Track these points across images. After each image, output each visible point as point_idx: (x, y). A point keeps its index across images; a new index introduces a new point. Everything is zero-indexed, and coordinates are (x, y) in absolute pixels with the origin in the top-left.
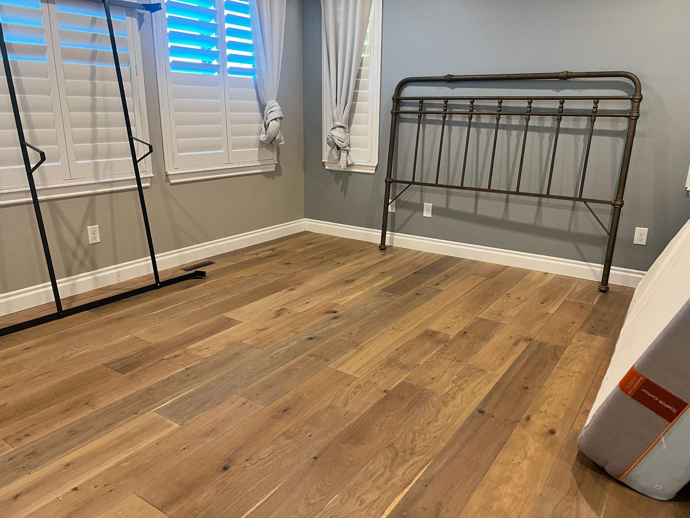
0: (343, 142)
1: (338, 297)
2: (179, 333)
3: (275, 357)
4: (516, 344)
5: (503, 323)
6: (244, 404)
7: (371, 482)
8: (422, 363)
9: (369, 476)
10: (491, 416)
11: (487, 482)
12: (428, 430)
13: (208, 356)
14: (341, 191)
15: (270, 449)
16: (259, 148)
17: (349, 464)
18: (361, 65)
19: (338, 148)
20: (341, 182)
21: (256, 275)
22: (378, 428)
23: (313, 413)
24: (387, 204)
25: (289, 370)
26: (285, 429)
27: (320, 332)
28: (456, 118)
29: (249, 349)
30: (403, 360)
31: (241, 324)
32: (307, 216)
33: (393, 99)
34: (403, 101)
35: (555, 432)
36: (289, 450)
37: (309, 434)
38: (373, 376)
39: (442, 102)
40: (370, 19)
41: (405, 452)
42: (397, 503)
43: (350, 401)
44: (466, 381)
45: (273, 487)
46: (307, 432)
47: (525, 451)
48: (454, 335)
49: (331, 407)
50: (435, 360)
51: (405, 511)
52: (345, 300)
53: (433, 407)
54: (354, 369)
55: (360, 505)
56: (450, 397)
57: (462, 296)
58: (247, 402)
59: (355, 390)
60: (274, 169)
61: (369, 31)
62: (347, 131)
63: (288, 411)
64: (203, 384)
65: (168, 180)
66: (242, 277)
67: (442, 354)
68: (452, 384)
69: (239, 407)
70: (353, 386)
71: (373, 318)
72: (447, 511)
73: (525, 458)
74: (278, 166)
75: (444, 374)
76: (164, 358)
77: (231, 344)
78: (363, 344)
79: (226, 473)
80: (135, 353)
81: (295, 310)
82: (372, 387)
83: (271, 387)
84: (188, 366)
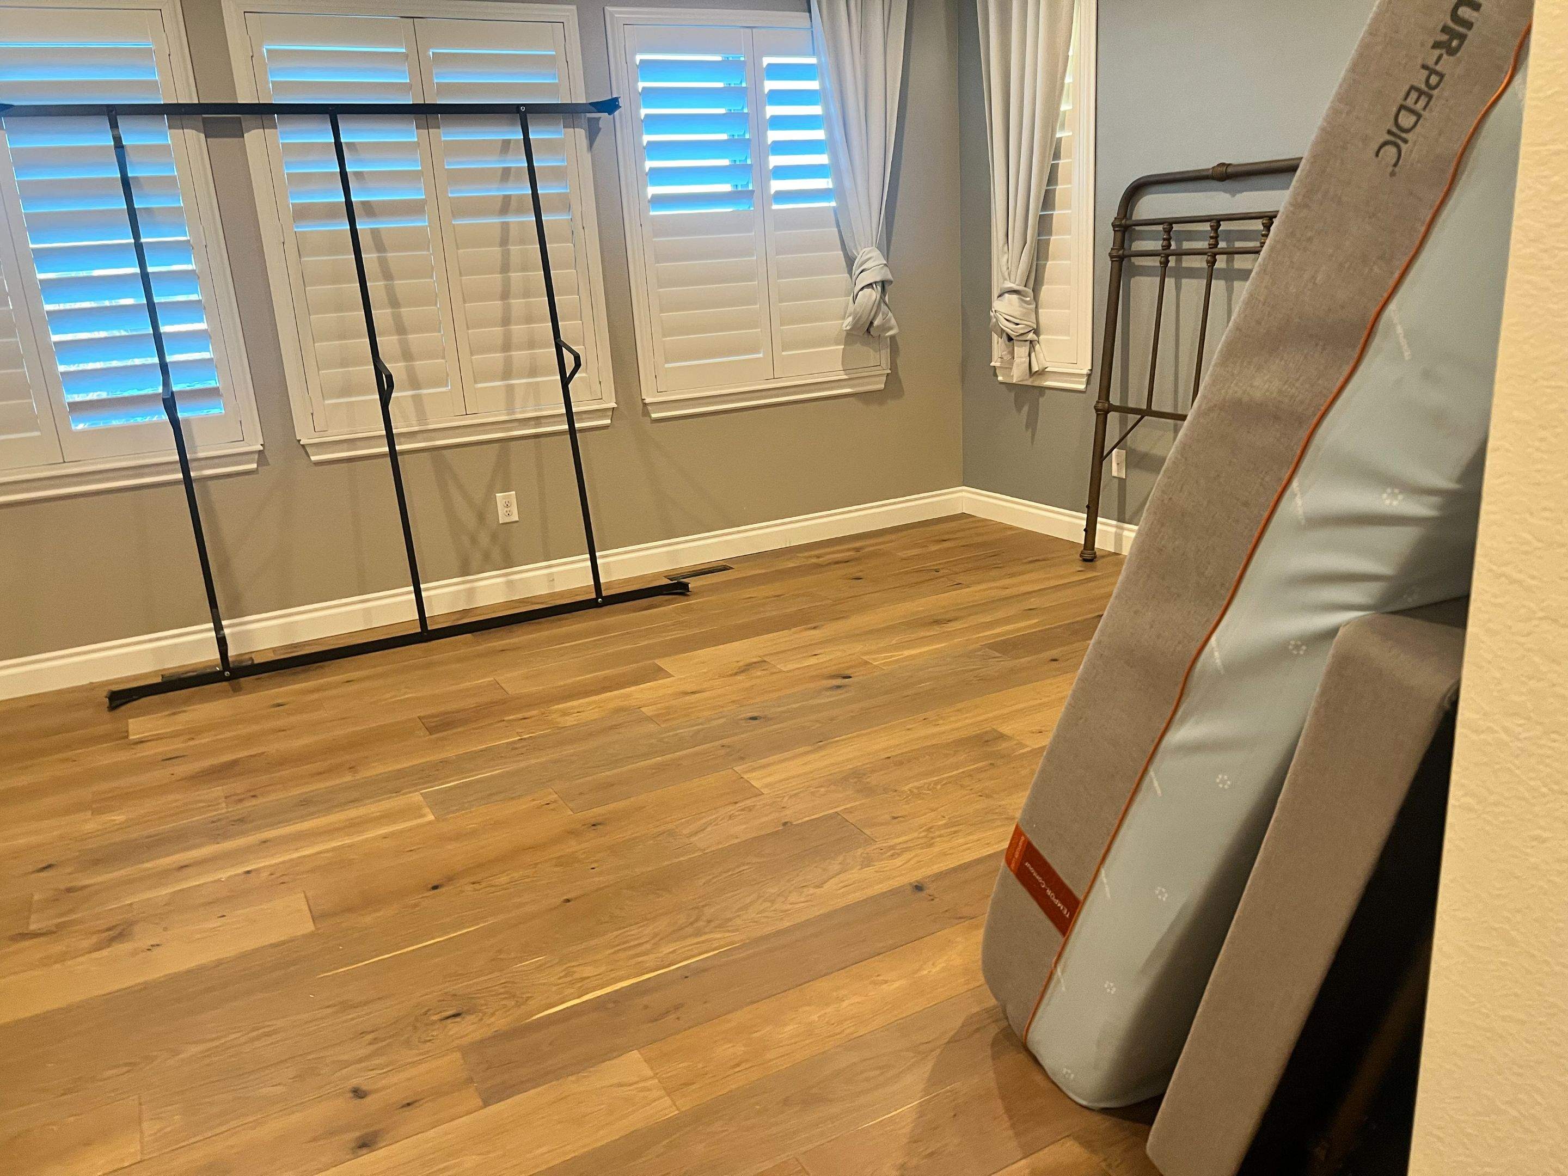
0: (1017, 324)
1: (884, 649)
3: (666, 739)
6: (548, 804)
7: (611, 951)
8: (908, 787)
9: (615, 943)
10: (930, 898)
12: (787, 897)
13: (569, 724)
14: (1027, 427)
15: (517, 875)
16: (846, 344)
17: (607, 919)
18: (1057, 156)
19: (1010, 339)
20: (1026, 408)
21: (778, 596)
22: (709, 877)
24: (1098, 457)
25: (664, 765)
26: (570, 850)
27: (783, 709)
28: (1240, 262)
29: (639, 722)
30: (877, 778)
31: (671, 678)
32: (968, 481)
33: (1113, 225)
34: (1137, 228)
36: (543, 882)
37: (592, 866)
38: (793, 796)
39: (1206, 227)
40: (1070, 54)
41: (709, 922)
42: (616, 988)
43: (706, 830)
44: (957, 832)
45: (472, 926)
47: (923, 966)
49: (672, 833)
50: (939, 788)
52: (892, 656)
53: (841, 864)
54: (774, 778)
55: (561, 978)
56: (890, 853)
58: (555, 802)
59: (737, 813)
60: (883, 386)
61: (1071, 80)
62: (1028, 299)
63: (597, 827)
64: (521, 766)
65: (646, 413)
66: (750, 598)
67: (968, 778)
68: (921, 833)
69: (537, 807)
70: (740, 806)
71: (905, 696)
73: (905, 977)
74: (893, 378)
75: (925, 814)
76: (506, 718)
77: (619, 711)
78: (836, 739)
79: (431, 893)
80: (474, 706)
81: (778, 666)
82: (772, 812)
83: (612, 785)
84: (526, 736)
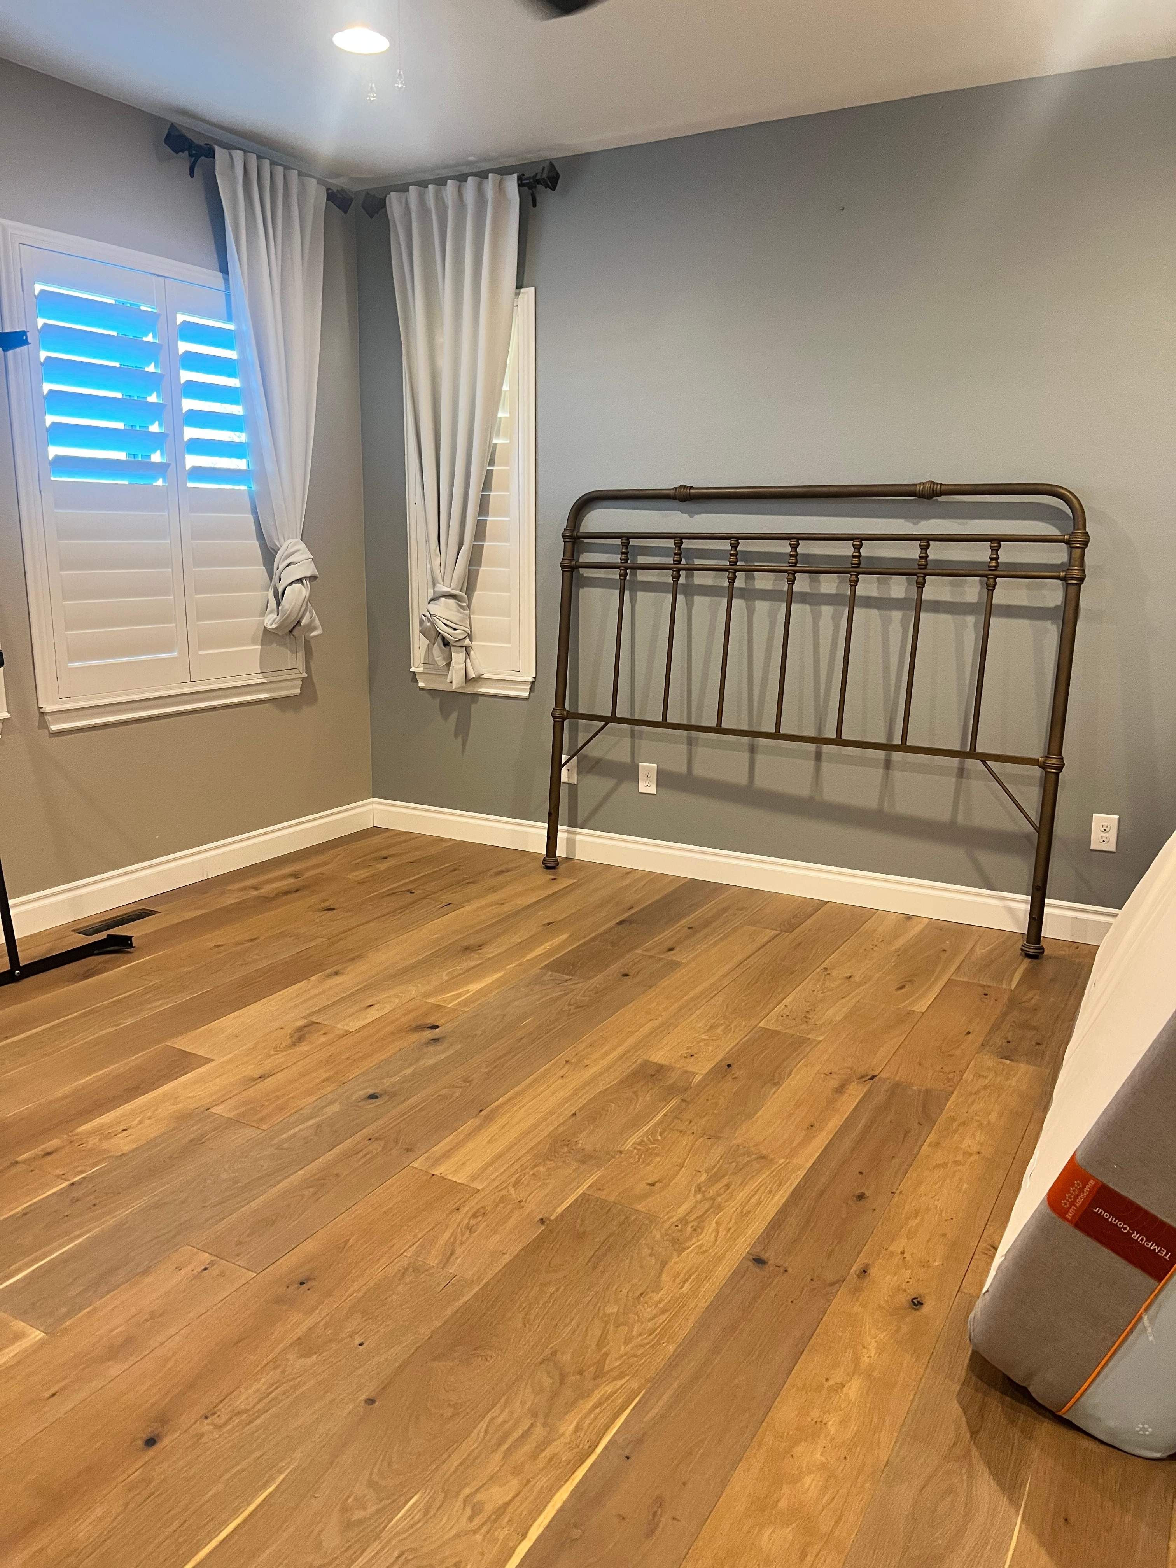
0: (455, 629)
1: (443, 988)
2: (59, 1094)
3: (286, 1145)
4: (841, 1089)
5: (815, 1040)
6: (205, 1269)
7: (498, 1456)
8: (628, 1146)
9: (494, 1441)
10: (782, 1270)
11: (769, 1440)
12: (637, 1314)
13: (126, 1149)
14: (456, 735)
15: (261, 1384)
16: (262, 644)
17: (450, 1411)
18: (492, 462)
19: (446, 643)
20: (454, 716)
21: (252, 940)
22: (521, 1315)
23: (372, 1283)
24: (557, 766)
25: (319, 1179)
26: (303, 1328)
27: (396, 1078)
28: (699, 579)
29: (226, 1128)
30: (585, 1141)
31: (213, 1064)
32: (378, 793)
33: (564, 536)
34: (586, 540)
35: (922, 1304)
36: (309, 1385)
37: (358, 1340)
38: (516, 1184)
39: (670, 544)
40: (508, 362)
41: (581, 1373)
42: (559, 1505)
43: (459, 1251)
44: (728, 1186)
45: (266, 1485)
46: (353, 1334)
47: (855, 1353)
48: (705, 1072)
49: (416, 1269)
50: (659, 1138)
51: (575, 1526)
52: (460, 995)
53: (651, 1255)
54: (472, 1168)
55: (471, 1519)
56: (689, 1229)
57: (724, 976)
58: (212, 1263)
59: (472, 1222)
60: (298, 691)
61: (508, 389)
62: (464, 604)
63: (310, 1284)
64: (109, 1223)
65: (44, 725)
66: (219, 946)
67: (676, 1121)
68: (695, 1196)
69: (194, 1278)
70: (467, 1212)
71: (522, 1039)
72: (674, 1519)
73: (854, 1374)
74: (307, 683)
75: (678, 1173)
76: (20, 1159)
77: (183, 1118)
78: (496, 1104)
79: (151, 1452)
81: (339, 1026)
82: (512, 1211)
83: (273, 1222)
84: (76, 1179)
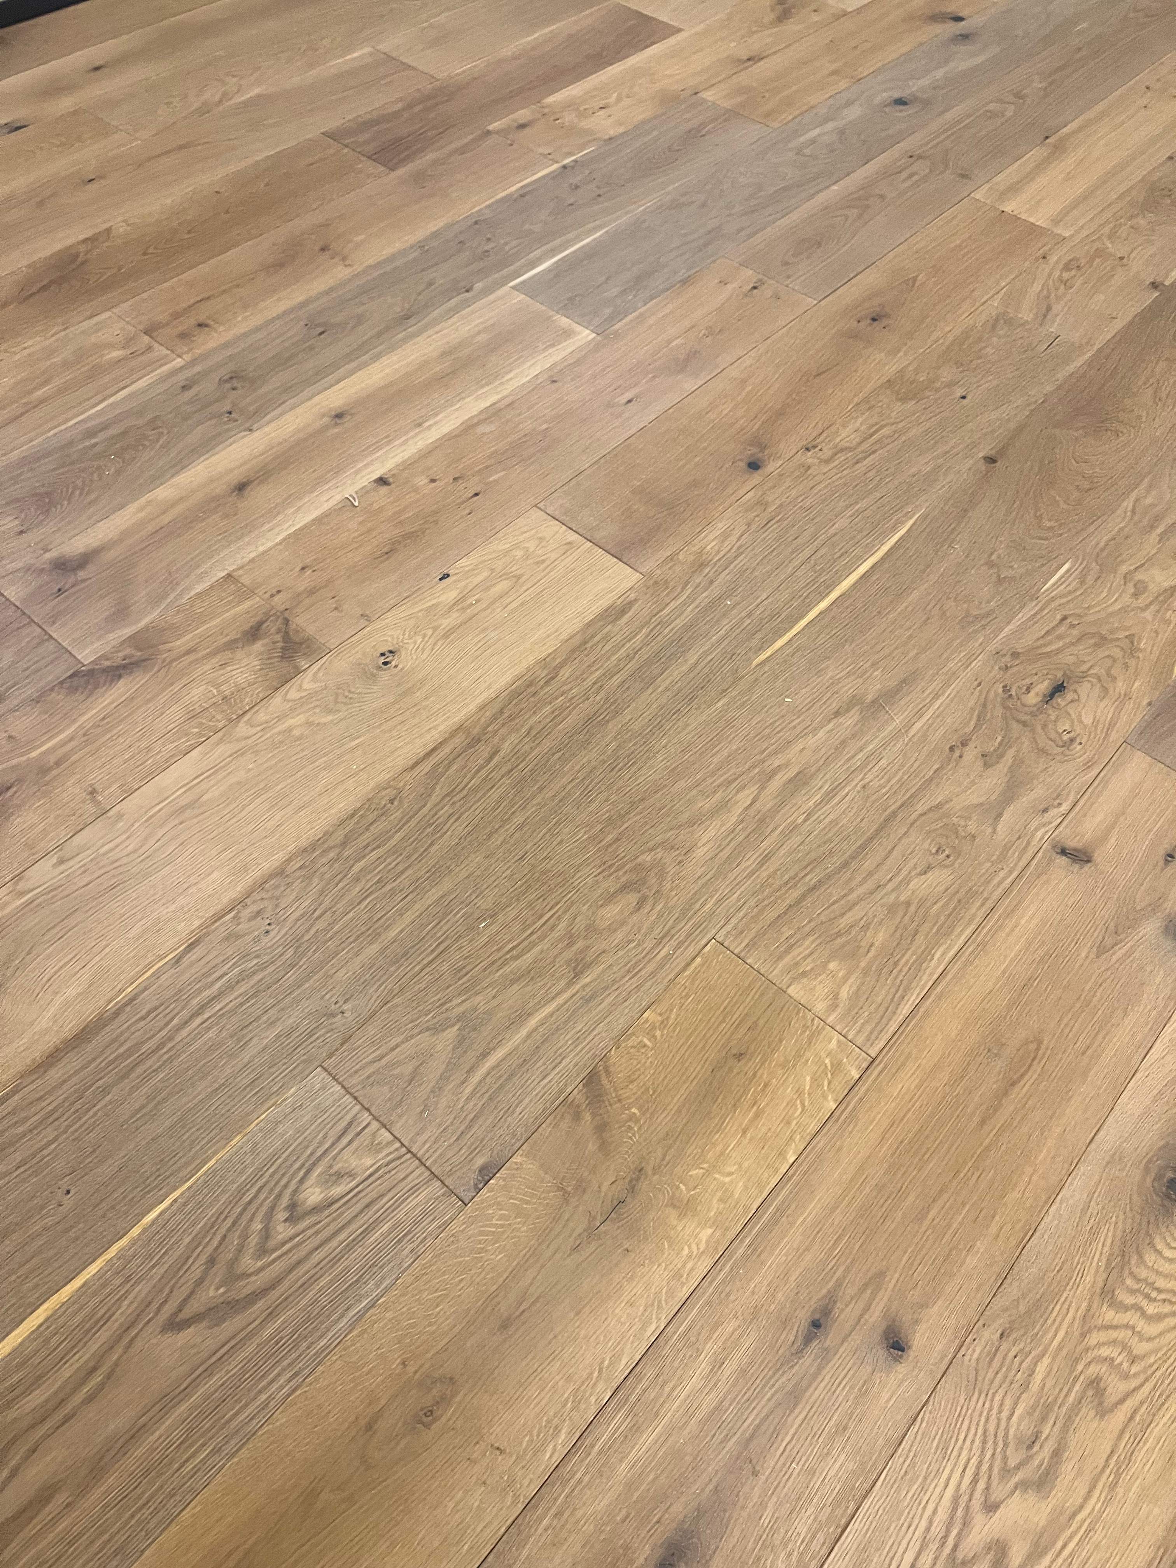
2: (508, 51)
3: (807, 151)
6: (755, 288)
7: (1154, 537)
9: (1145, 522)
13: (612, 133)
15: (859, 423)
17: (1086, 485)
22: (1150, 392)
23: (957, 332)
25: (859, 199)
26: (889, 372)
27: (923, 82)
29: (725, 120)
31: (680, 35)
36: (915, 431)
37: (959, 392)
38: (1112, 236)
43: (1056, 308)
45: (894, 528)
46: (951, 384)
49: (1005, 320)
54: (1050, 209)
55: (1136, 595)
58: (761, 282)
59: (1066, 275)
63: (885, 322)
64: (623, 220)
69: (745, 297)
70: (1056, 262)
71: (1080, 49)
76: (491, 128)
77: (670, 100)
78: (1065, 130)
79: (758, 477)
80: (400, 106)
82: (1113, 269)
83: (819, 244)
84: (567, 161)
